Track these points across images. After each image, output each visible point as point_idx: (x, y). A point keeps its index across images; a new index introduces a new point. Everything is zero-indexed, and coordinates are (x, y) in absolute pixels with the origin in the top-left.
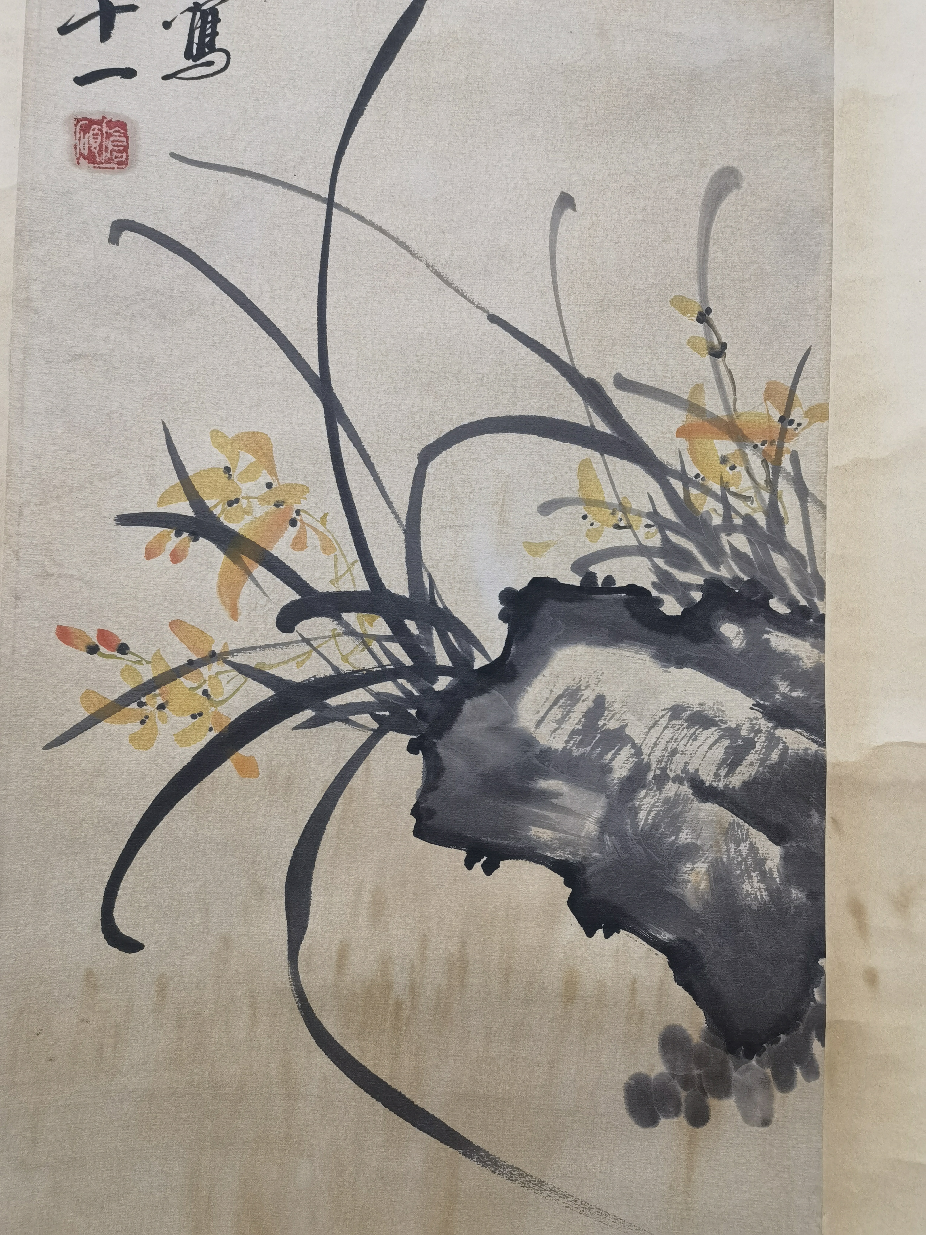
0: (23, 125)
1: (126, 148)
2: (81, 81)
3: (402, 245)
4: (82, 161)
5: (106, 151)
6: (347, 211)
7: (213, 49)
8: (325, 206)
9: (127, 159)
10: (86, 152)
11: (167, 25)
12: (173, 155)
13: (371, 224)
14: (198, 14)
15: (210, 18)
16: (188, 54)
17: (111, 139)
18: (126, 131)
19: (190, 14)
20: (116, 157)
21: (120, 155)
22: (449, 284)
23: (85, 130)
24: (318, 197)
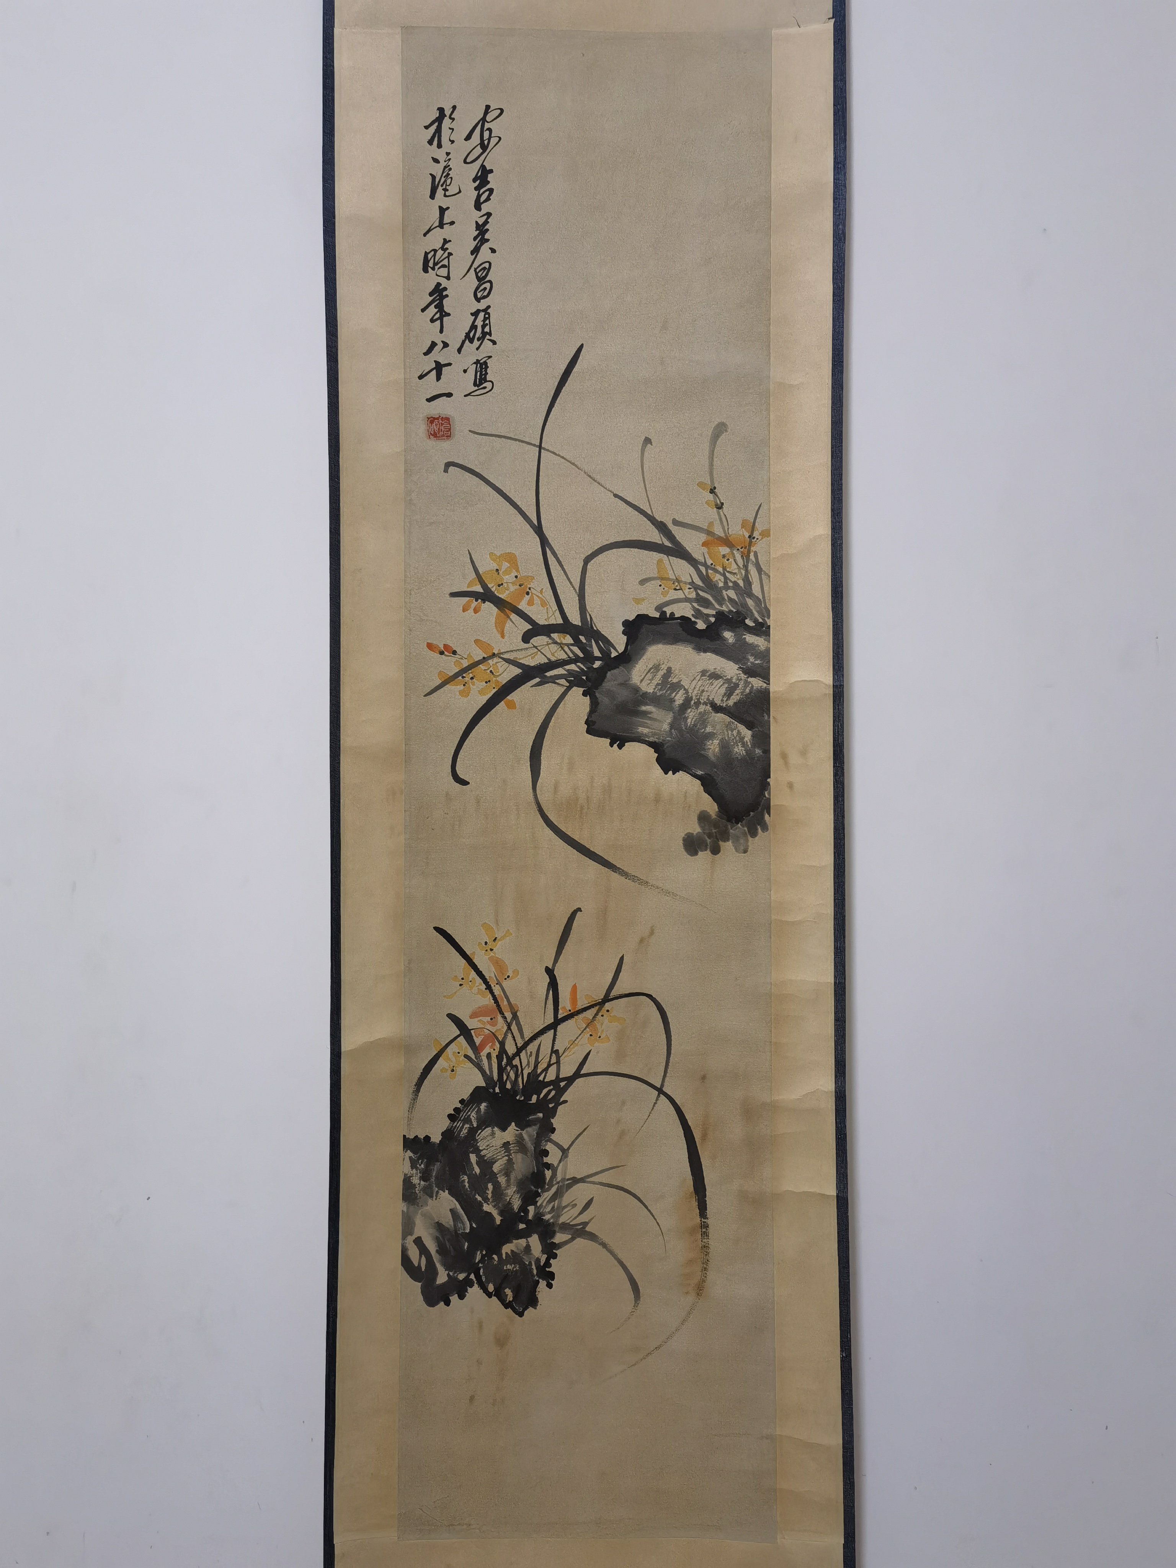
0: (406, 423)
1: (450, 429)
2: (429, 400)
3: (573, 464)
4: (431, 436)
5: (441, 431)
6: (548, 450)
7: (486, 381)
8: (538, 449)
9: (450, 434)
10: (433, 433)
11: (465, 371)
12: (470, 431)
13: (559, 455)
14: (479, 365)
15: (484, 367)
16: (475, 384)
17: (443, 426)
18: (449, 421)
19: (475, 365)
20: (446, 434)
21: (447, 433)
22: (596, 481)
23: (432, 422)
24: (534, 445)
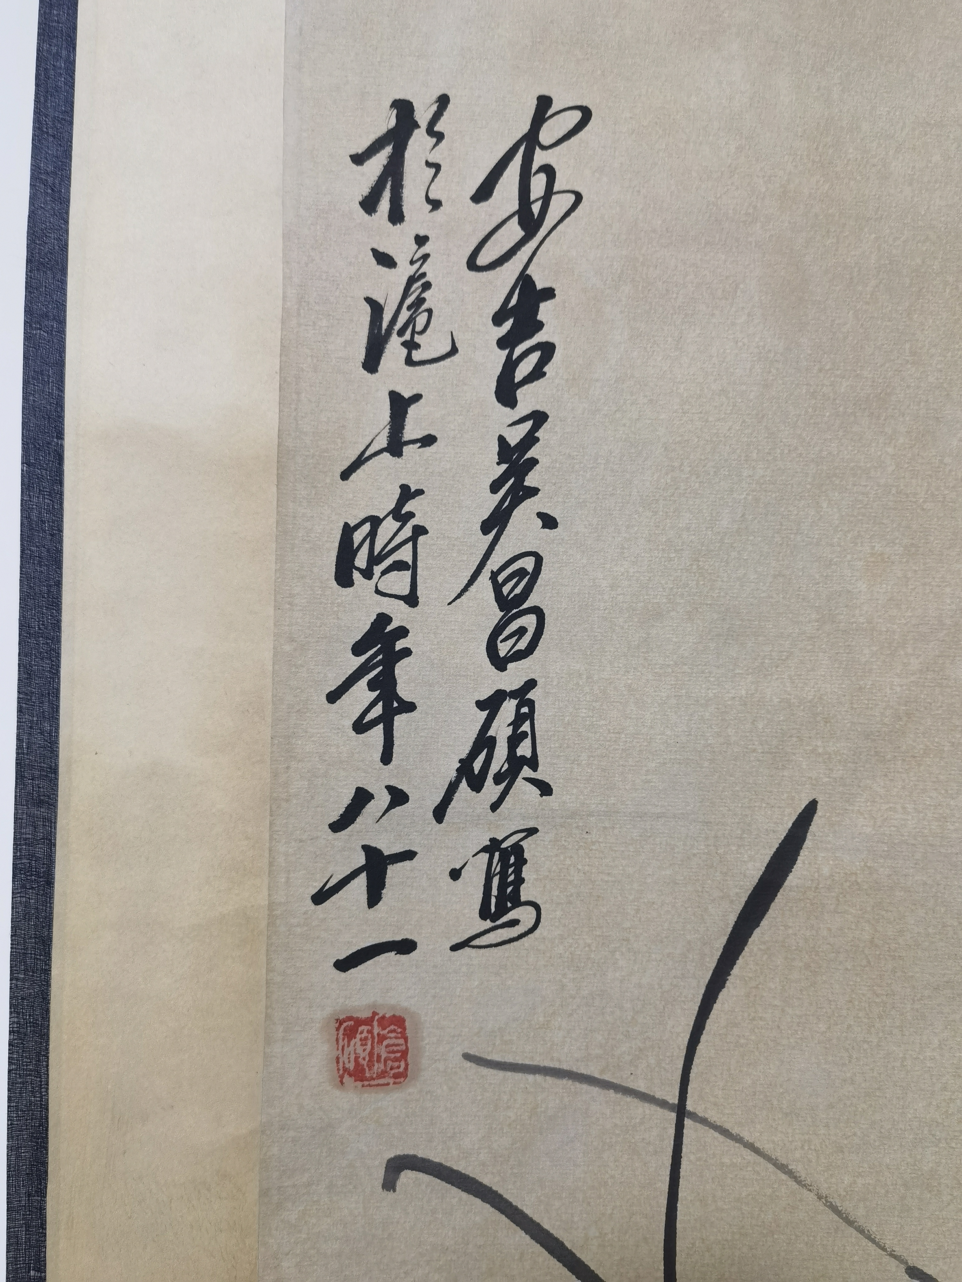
0: (268, 1041)
1: (405, 1053)
2: (343, 965)
3: (782, 1168)
4: (347, 1079)
5: (379, 1061)
6: (704, 1121)
7: (517, 903)
8: (673, 1115)
9: (406, 1068)
10: (351, 1066)
11: (455, 874)
12: (467, 1057)
13: (738, 1139)
14: (497, 854)
15: (512, 860)
16: (484, 913)
17: (385, 1043)
18: (405, 1029)
19: (486, 856)
20: (391, 1069)
21: (396, 1064)
22: (850, 1223)
23: (350, 1034)
24: (663, 1104)
